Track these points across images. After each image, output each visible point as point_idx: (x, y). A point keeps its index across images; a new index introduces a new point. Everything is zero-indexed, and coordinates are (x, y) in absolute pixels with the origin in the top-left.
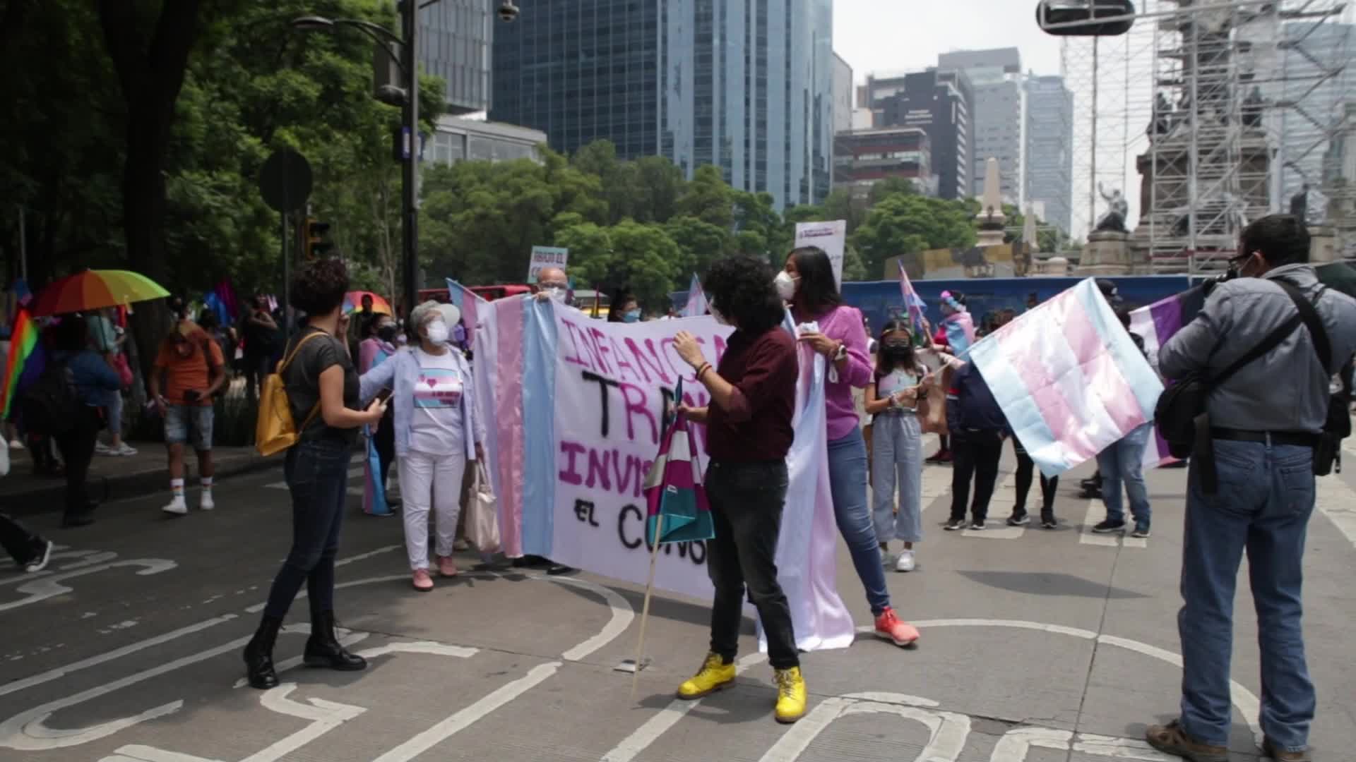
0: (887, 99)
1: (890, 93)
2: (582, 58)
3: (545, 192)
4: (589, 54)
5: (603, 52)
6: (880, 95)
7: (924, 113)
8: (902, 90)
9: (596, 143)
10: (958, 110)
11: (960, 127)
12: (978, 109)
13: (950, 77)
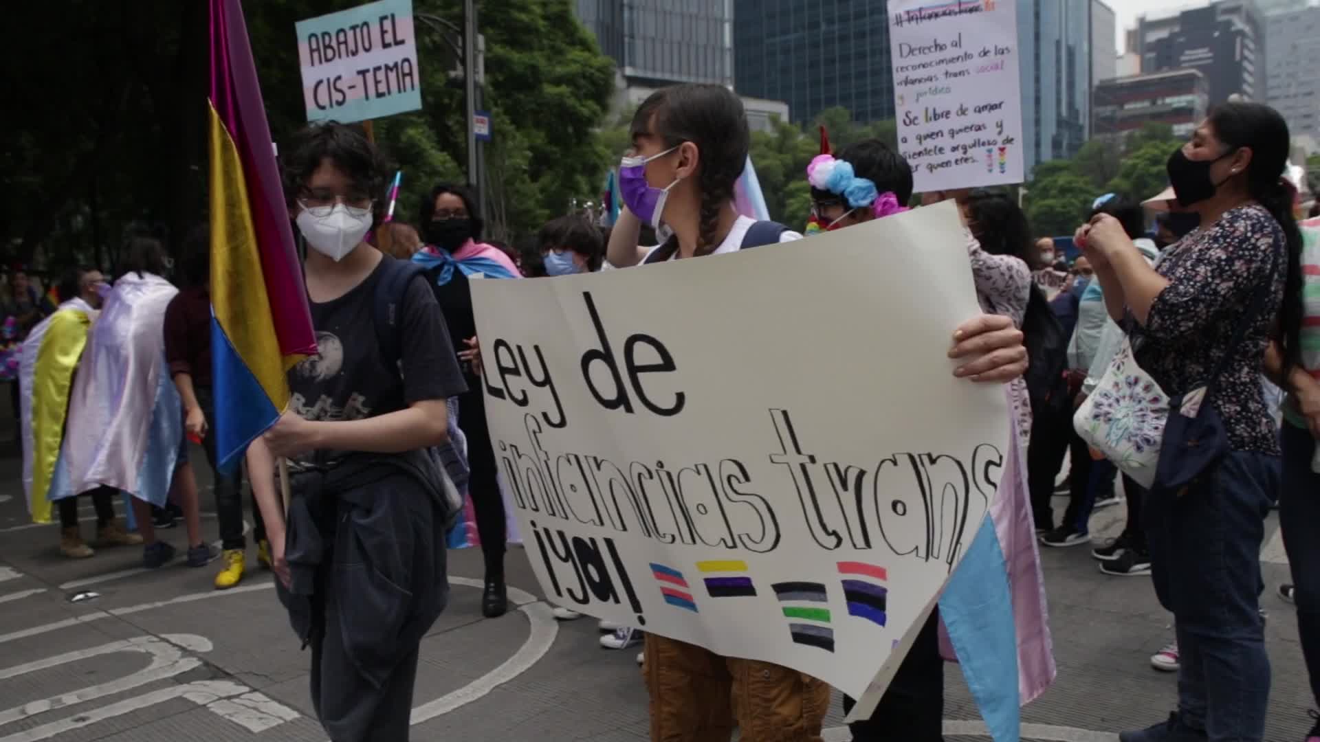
0: (1160, 41)
1: (1163, 34)
2: (823, 27)
3: (778, 162)
4: (830, 22)
5: (844, 19)
6: (1152, 37)
7: (1203, 53)
8: (1177, 29)
9: (831, 110)
10: (1243, 46)
11: (1246, 64)
12: (1271, 43)
13: (1235, 10)
